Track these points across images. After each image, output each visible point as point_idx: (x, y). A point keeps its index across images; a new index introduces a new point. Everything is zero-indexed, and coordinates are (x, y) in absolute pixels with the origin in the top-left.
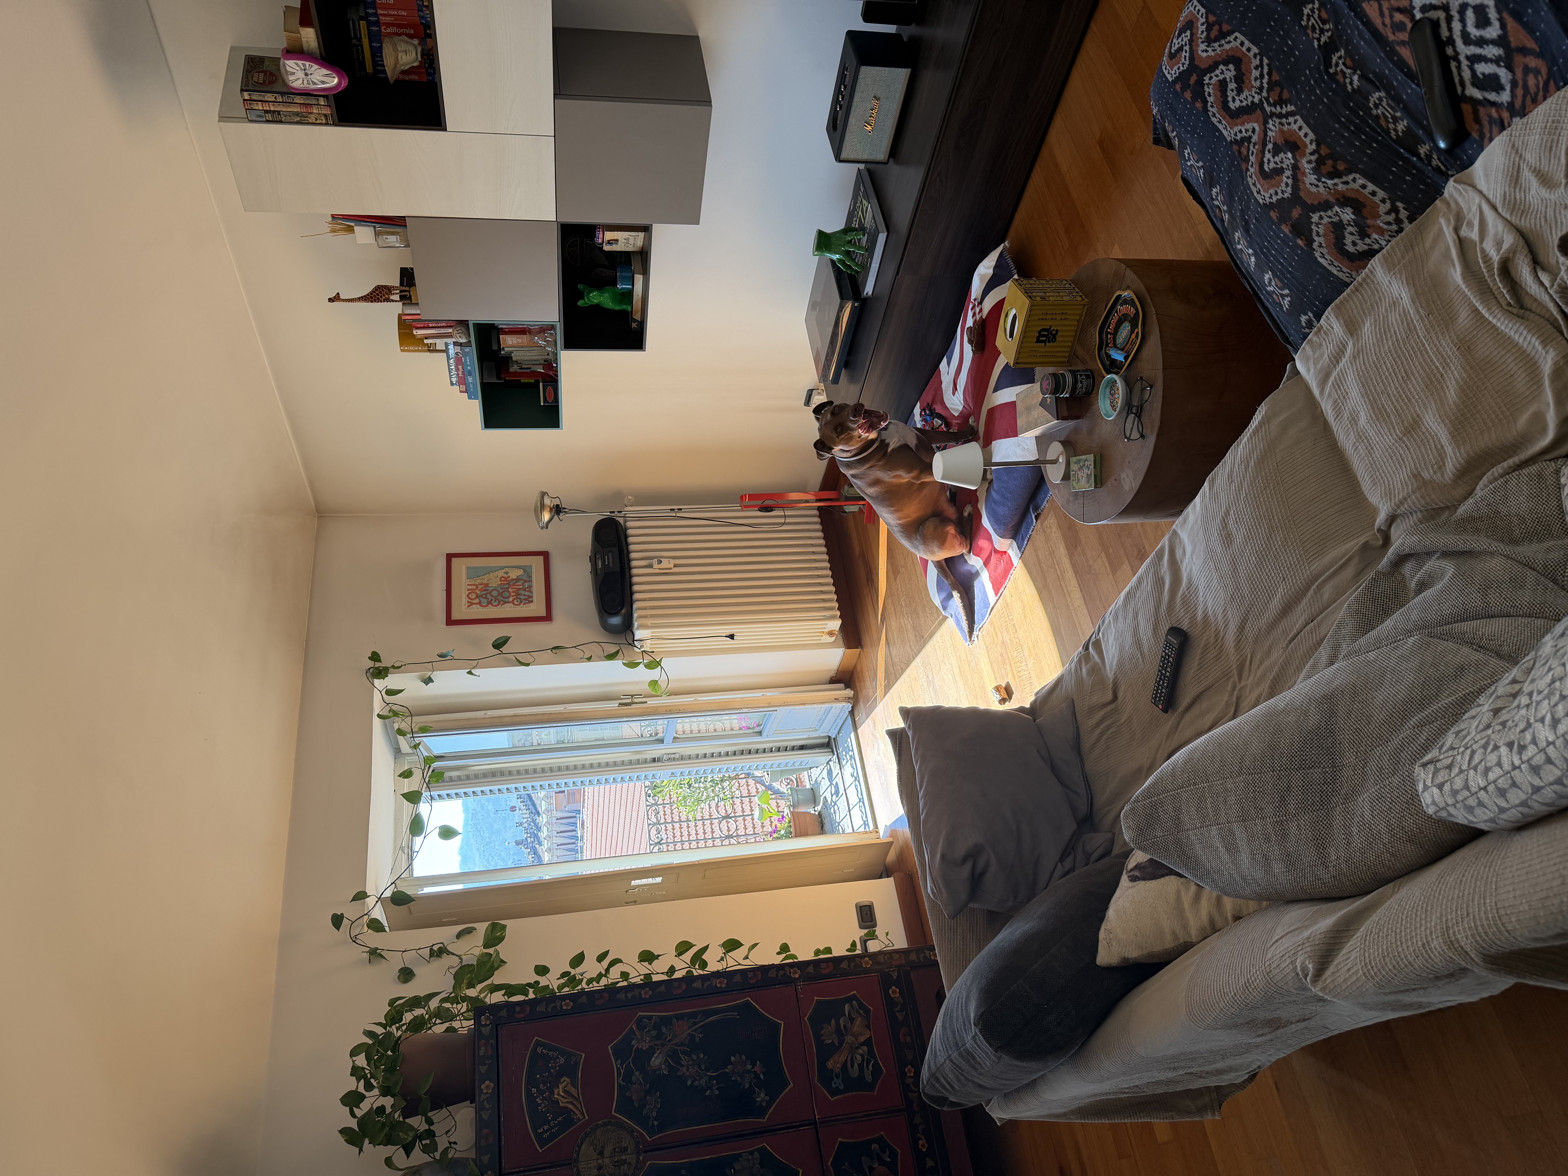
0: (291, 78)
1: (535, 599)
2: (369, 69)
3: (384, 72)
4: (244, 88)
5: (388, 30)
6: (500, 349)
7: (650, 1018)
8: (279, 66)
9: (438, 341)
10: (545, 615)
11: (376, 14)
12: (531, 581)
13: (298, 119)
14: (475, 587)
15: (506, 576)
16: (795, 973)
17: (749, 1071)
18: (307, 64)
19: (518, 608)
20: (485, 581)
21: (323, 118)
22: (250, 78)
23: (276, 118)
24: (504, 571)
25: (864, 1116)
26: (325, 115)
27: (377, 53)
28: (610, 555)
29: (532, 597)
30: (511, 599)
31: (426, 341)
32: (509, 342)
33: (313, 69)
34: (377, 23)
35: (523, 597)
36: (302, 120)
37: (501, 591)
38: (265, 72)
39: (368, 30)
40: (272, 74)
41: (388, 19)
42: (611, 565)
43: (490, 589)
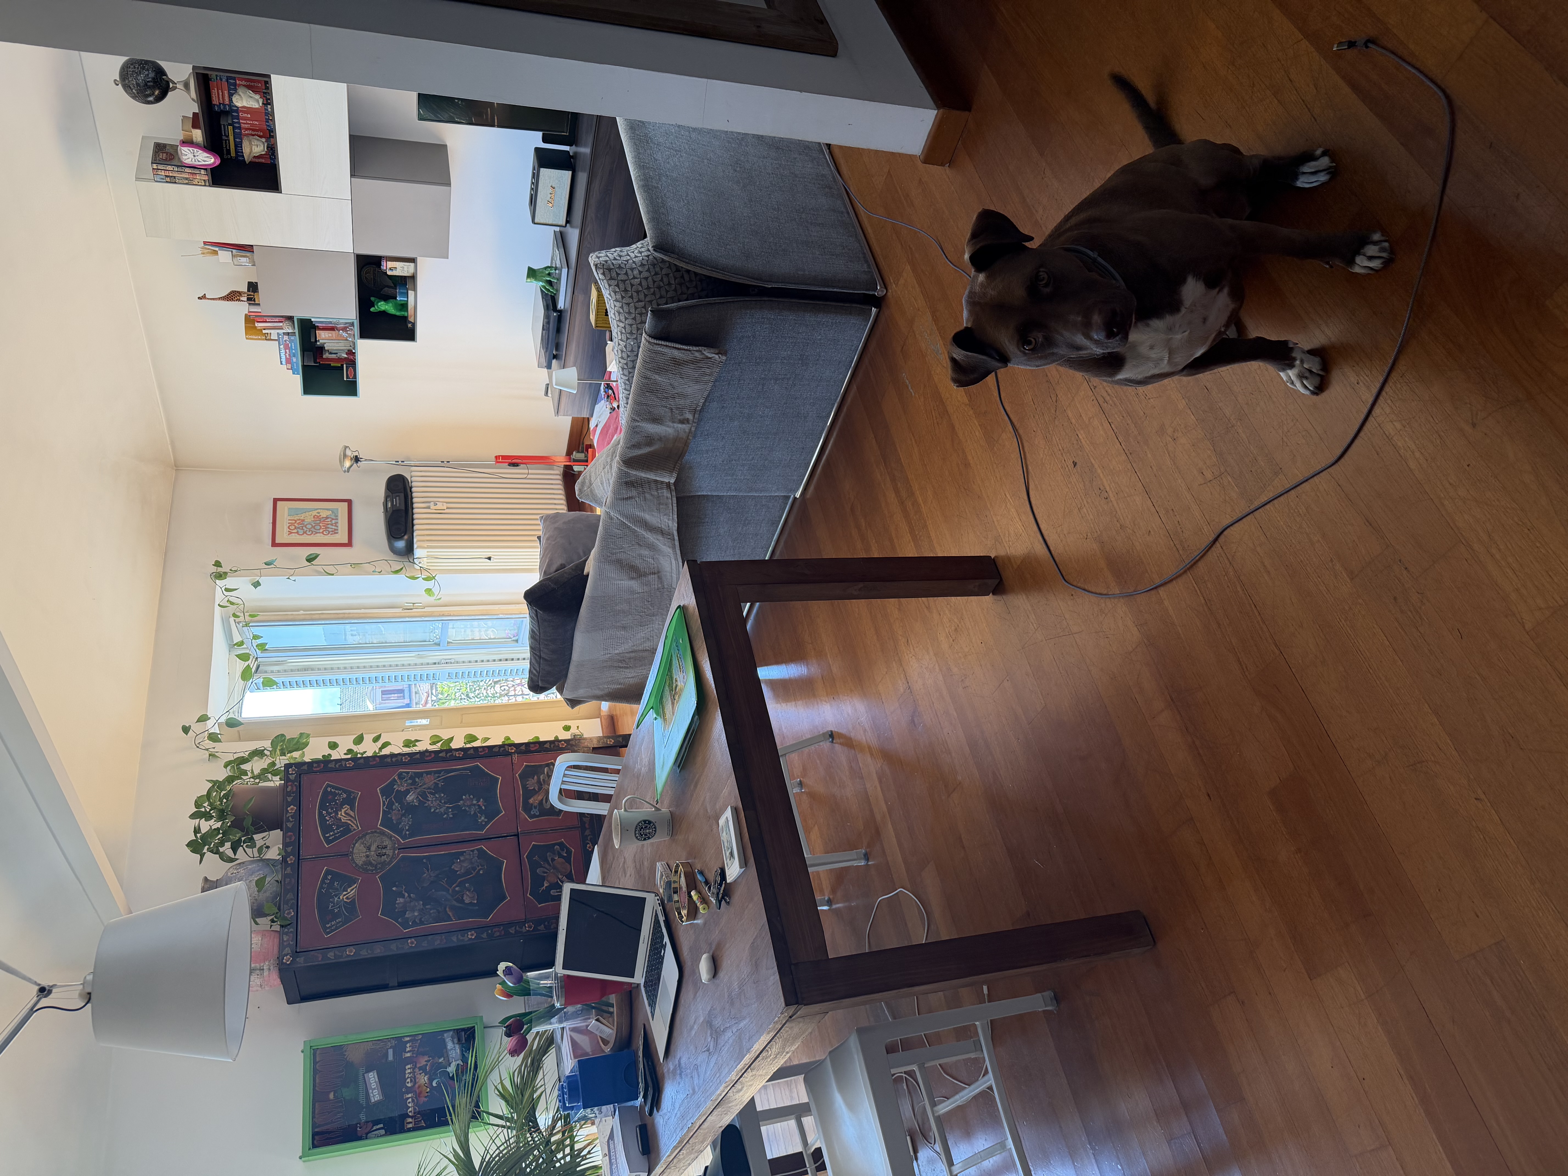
0: (184, 157)
1: (339, 531)
2: (233, 154)
3: (243, 156)
4: (154, 162)
5: (246, 132)
6: (316, 341)
7: (408, 773)
8: (177, 150)
9: (272, 331)
10: (347, 542)
11: (239, 123)
12: (337, 519)
13: (187, 181)
14: (294, 522)
15: (319, 515)
16: (512, 749)
17: (474, 805)
18: (195, 150)
19: (326, 537)
20: (302, 518)
21: (203, 182)
22: (157, 156)
23: (172, 180)
24: (317, 511)
25: (551, 830)
26: (204, 180)
27: (238, 146)
28: (398, 498)
29: (337, 530)
30: (321, 531)
31: (264, 331)
32: (323, 337)
33: (199, 153)
34: (240, 128)
35: (330, 530)
36: (189, 182)
37: (314, 525)
38: (167, 153)
39: (233, 131)
40: (171, 154)
41: (246, 126)
42: (398, 505)
43: (306, 523)
